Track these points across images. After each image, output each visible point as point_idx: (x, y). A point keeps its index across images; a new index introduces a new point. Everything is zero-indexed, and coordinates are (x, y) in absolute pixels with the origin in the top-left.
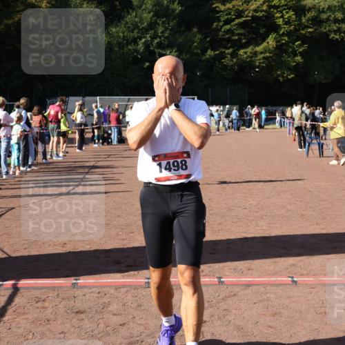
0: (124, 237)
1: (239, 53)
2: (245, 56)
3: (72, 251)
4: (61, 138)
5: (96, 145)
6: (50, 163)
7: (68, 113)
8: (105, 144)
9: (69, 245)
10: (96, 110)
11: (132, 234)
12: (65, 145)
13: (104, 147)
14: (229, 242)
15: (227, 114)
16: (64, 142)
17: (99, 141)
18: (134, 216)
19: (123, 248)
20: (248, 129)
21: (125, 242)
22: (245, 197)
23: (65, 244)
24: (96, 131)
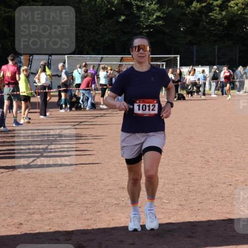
0: (89, 216)
1: (229, 4)
2: (236, 8)
3: (28, 232)
4: (23, 102)
5: (63, 111)
6: (9, 131)
7: (32, 73)
8: (74, 109)
9: (25, 226)
10: (64, 71)
11: (98, 214)
12: (27, 110)
13: (72, 112)
14: (210, 224)
15: (214, 75)
16: (26, 107)
17: (66, 105)
18: (103, 192)
19: (87, 230)
20: (238, 93)
21: (90, 222)
22: (231, 171)
23: (21, 224)
24: (63, 94)
